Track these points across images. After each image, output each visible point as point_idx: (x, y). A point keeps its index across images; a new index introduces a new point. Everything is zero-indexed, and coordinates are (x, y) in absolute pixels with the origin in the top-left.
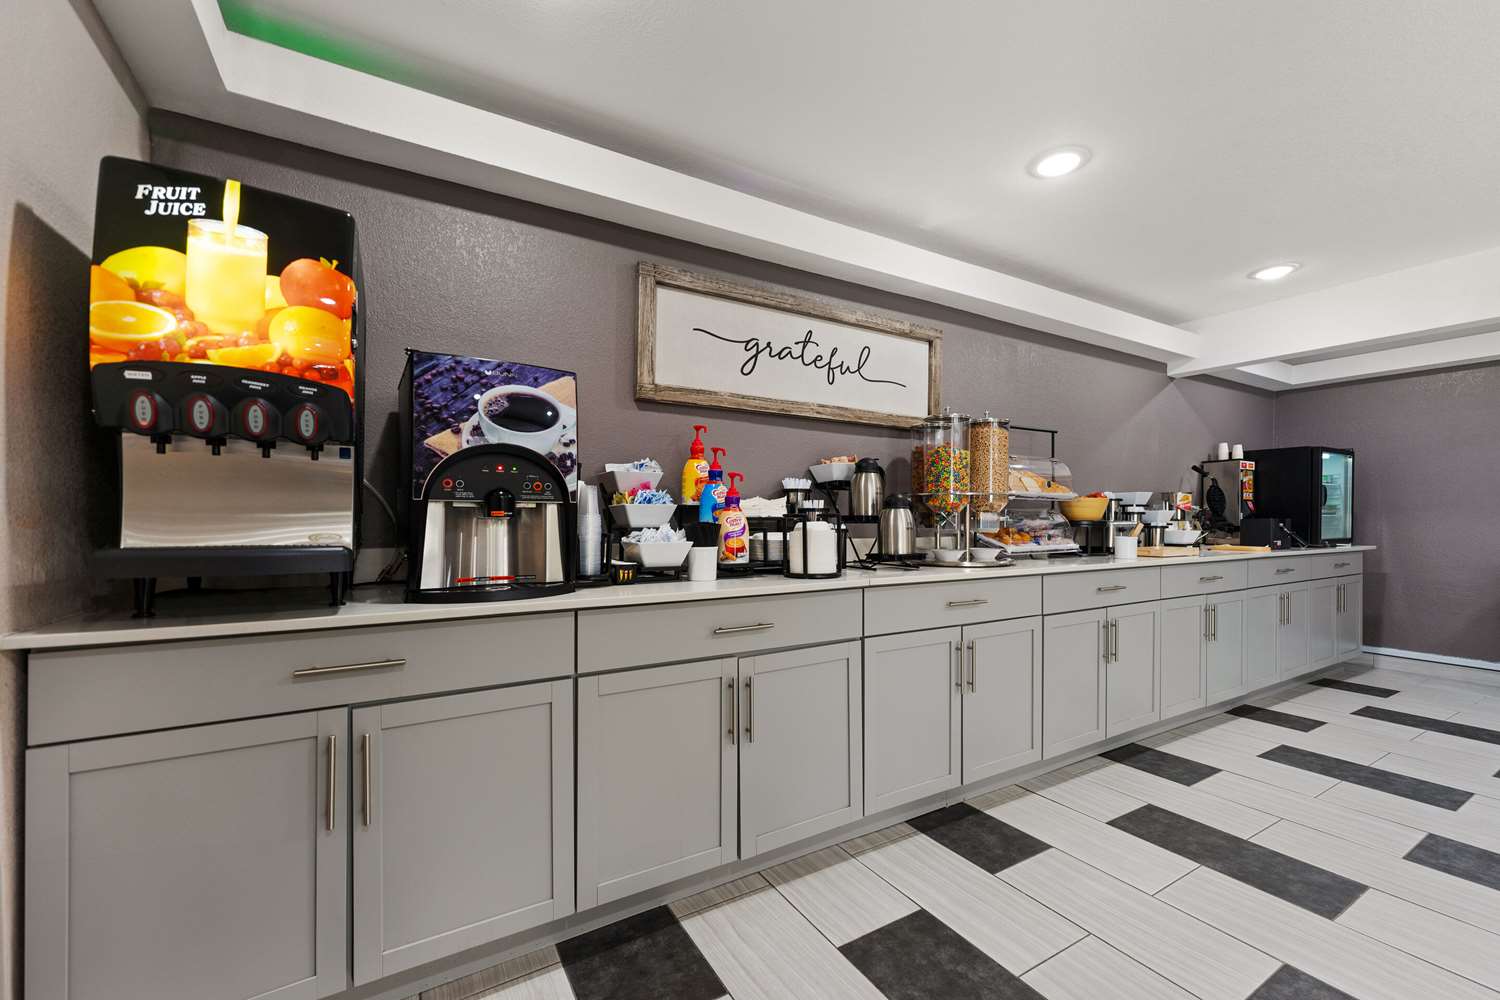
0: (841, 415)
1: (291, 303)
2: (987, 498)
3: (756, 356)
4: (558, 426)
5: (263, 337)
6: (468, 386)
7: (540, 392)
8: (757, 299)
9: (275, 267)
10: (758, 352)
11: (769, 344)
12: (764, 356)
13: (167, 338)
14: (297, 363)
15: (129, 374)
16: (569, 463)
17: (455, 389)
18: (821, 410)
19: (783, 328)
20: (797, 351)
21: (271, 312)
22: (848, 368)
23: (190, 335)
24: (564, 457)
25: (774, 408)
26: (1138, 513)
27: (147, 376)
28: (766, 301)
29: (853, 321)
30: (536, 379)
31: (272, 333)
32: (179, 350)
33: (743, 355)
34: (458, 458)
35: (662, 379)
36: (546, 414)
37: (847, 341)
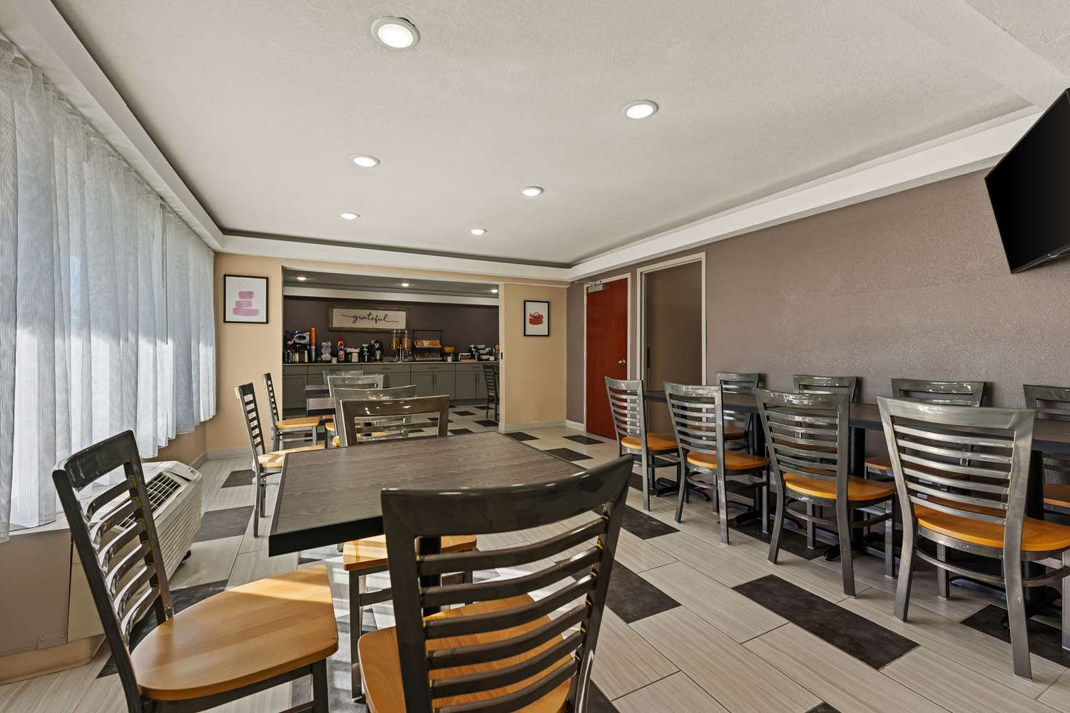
3: (356, 319)
11: (359, 316)
12: (358, 319)
18: (372, 329)
19: (362, 313)
20: (367, 317)
22: (381, 319)
25: (360, 330)
26: (475, 351)
29: (382, 309)
33: (353, 319)
34: (292, 345)
35: (334, 326)
36: (304, 338)
37: (381, 314)
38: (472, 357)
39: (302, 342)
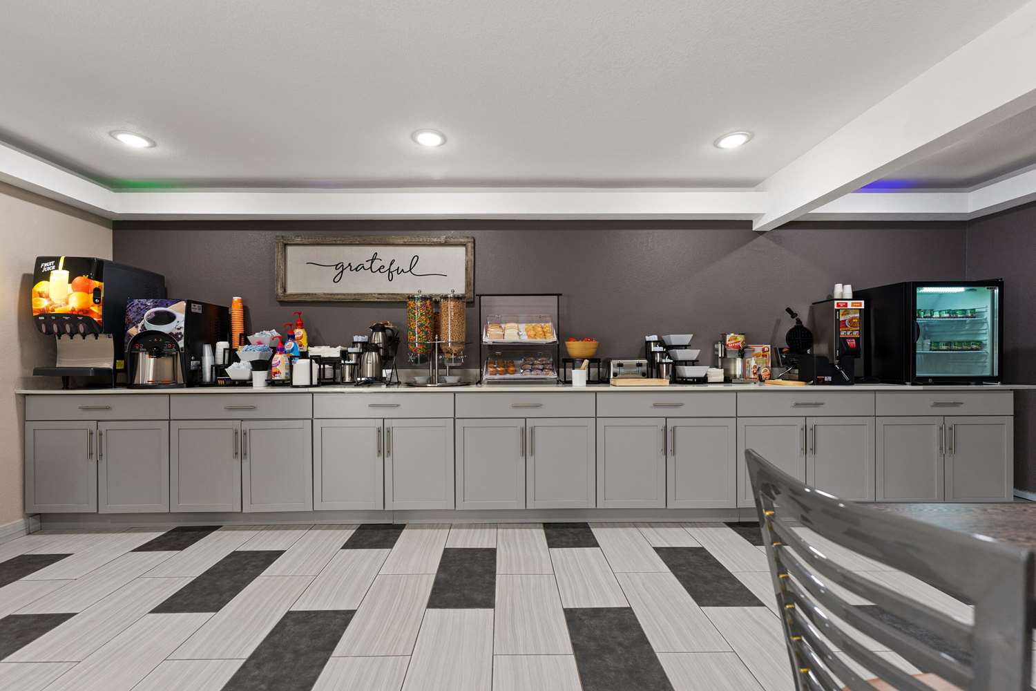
0: (394, 298)
1: (74, 291)
2: (447, 344)
3: (342, 272)
4: (175, 321)
5: (67, 303)
6: (141, 310)
7: (169, 309)
8: (338, 242)
9: (70, 281)
10: (343, 270)
11: (350, 264)
12: (347, 271)
13: (46, 307)
14: (76, 310)
15: (40, 318)
16: (180, 336)
17: (137, 311)
18: (379, 296)
19: (358, 254)
20: (367, 265)
21: (69, 295)
22: (403, 270)
23: (51, 305)
24: (177, 334)
25: (349, 299)
26: (660, 352)
27: (43, 318)
28: (344, 242)
29: (402, 243)
30: (167, 305)
31: (70, 302)
32: (48, 310)
33: (334, 272)
34: (138, 336)
35: (290, 290)
36: (170, 318)
37: (401, 255)
38: (653, 370)
39: (166, 329)
